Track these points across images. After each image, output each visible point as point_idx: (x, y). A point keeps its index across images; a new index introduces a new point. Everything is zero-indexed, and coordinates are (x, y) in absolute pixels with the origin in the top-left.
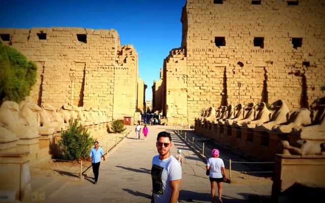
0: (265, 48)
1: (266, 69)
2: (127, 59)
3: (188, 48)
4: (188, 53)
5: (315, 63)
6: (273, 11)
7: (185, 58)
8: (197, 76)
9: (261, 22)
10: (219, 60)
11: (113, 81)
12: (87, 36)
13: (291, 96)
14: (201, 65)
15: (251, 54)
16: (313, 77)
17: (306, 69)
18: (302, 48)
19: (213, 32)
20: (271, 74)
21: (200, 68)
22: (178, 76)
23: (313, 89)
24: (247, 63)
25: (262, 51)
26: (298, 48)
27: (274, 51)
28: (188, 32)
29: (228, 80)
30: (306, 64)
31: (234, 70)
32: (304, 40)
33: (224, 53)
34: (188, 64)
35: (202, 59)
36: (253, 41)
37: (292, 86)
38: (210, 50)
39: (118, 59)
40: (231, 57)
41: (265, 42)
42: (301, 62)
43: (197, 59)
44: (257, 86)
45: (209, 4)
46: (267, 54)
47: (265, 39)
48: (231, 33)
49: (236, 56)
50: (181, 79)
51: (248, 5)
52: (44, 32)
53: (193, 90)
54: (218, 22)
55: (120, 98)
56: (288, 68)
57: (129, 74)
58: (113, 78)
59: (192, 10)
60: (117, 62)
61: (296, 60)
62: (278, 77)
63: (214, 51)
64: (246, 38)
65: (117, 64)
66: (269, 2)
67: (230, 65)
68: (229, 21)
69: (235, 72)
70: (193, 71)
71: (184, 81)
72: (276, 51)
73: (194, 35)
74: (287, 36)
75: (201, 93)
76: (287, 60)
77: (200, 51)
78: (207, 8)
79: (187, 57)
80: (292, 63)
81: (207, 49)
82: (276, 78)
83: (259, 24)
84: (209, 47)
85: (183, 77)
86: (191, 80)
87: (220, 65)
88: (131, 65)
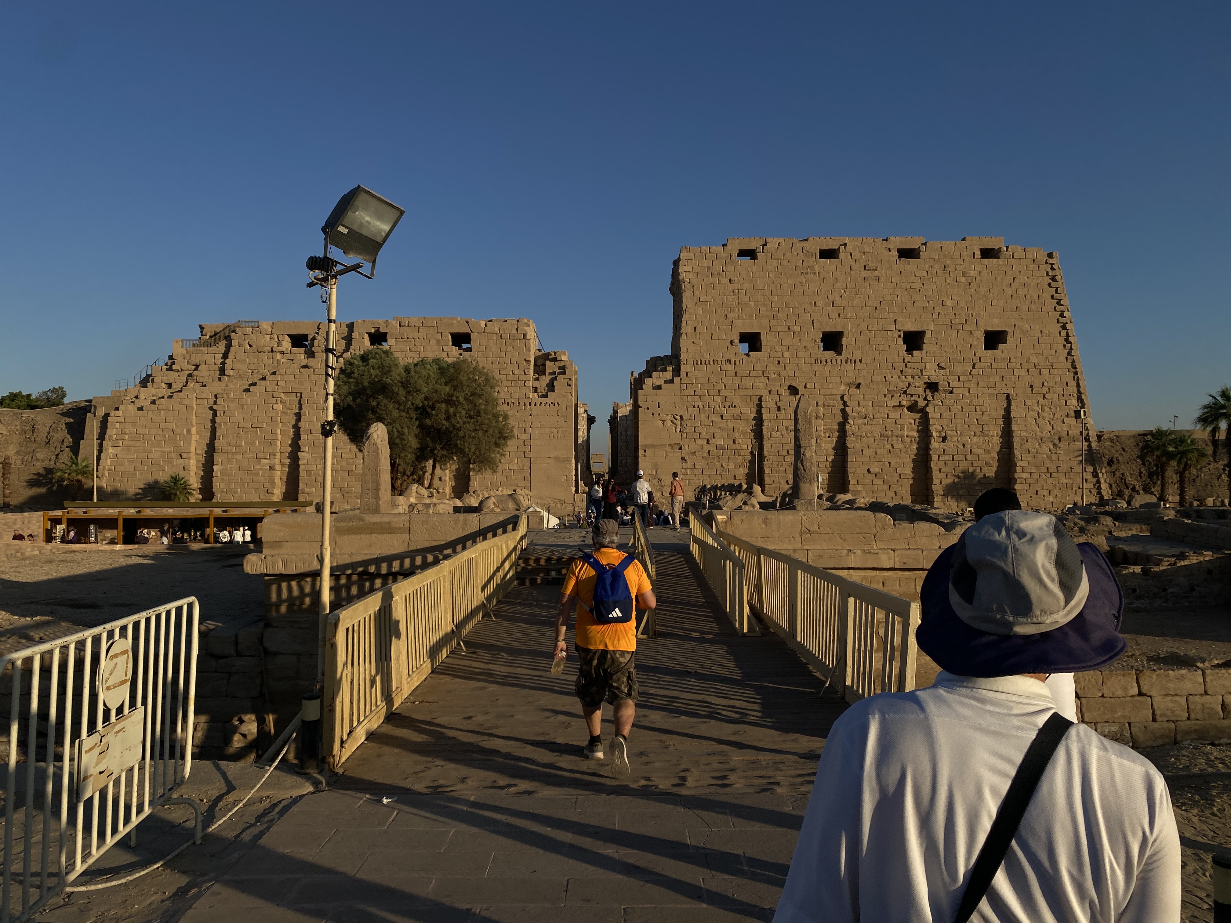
0: (844, 357)
1: (845, 398)
2: (555, 383)
3: (683, 357)
4: (683, 368)
5: (949, 383)
6: (864, 274)
7: (677, 380)
8: (702, 417)
9: (838, 298)
10: (748, 382)
11: (528, 431)
12: (473, 336)
13: (897, 456)
14: (711, 392)
15: (817, 367)
16: (944, 415)
17: (929, 397)
18: (924, 352)
19: (738, 323)
20: (857, 409)
21: (707, 399)
22: (663, 416)
23: (944, 439)
24: (805, 387)
25: (839, 361)
26: (916, 353)
27: (863, 361)
28: (684, 324)
29: (766, 423)
30: (933, 387)
31: (779, 404)
32: (928, 334)
33: (758, 367)
34: (686, 392)
35: (713, 380)
36: (819, 340)
37: (900, 433)
39: (536, 384)
40: (772, 376)
41: (844, 341)
42: (920, 383)
43: (702, 380)
44: (827, 435)
45: (728, 260)
46: (850, 367)
47: (846, 334)
48: (774, 322)
49: (783, 374)
50: (669, 423)
51: (812, 261)
52: (381, 330)
53: (693, 447)
54: (746, 299)
55: (545, 465)
56: (892, 396)
57: (562, 416)
58: (528, 425)
59: (691, 275)
60: (536, 390)
61: (910, 379)
62: (871, 416)
63: (737, 362)
64: (804, 334)
65: (536, 394)
66: (857, 254)
67: (770, 392)
68: (770, 297)
69: (782, 408)
70: (694, 407)
71: (676, 428)
72: (868, 361)
73: (695, 328)
74: (893, 327)
75: (709, 451)
76: (891, 380)
77: (707, 362)
78: (723, 271)
79: (681, 376)
80: (903, 385)
81: (723, 360)
82: (865, 418)
83: (833, 303)
84: (727, 356)
85: (673, 419)
86: (689, 425)
87: (750, 393)
88: (566, 396)
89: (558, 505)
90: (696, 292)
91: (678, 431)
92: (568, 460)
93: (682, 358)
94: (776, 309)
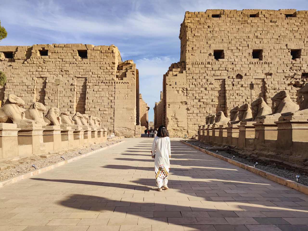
0: (263, 61)
1: (265, 80)
2: (127, 73)
4: (187, 66)
6: (271, 24)
7: (184, 72)
8: (197, 89)
9: (259, 35)
10: (218, 73)
11: (113, 95)
12: (89, 51)
14: (201, 77)
15: (250, 66)
17: (305, 80)
18: (301, 59)
19: (213, 45)
20: (271, 85)
21: (199, 81)
22: (178, 89)
24: (246, 75)
25: (261, 63)
26: (297, 59)
27: (273, 63)
28: (187, 46)
29: (227, 92)
30: (306, 75)
31: (233, 83)
32: (302, 51)
33: (223, 66)
34: (189, 78)
35: (202, 72)
36: (251, 53)
38: (209, 63)
39: (118, 74)
40: (230, 70)
41: (263, 54)
42: (300, 73)
43: (197, 72)
45: (207, 18)
46: (266, 66)
47: (264, 51)
48: (230, 45)
49: (235, 69)
50: (180, 92)
51: (246, 18)
52: (45, 49)
53: (193, 103)
54: (217, 35)
55: (121, 112)
56: (287, 79)
57: (130, 88)
58: (113, 92)
59: (190, 24)
60: (117, 76)
61: (295, 71)
62: (278, 89)
63: (213, 64)
64: (244, 51)
65: (118, 79)
66: (267, 15)
67: (229, 77)
68: (228, 34)
69: (235, 85)
70: (192, 84)
71: (184, 94)
72: (275, 63)
73: (193, 48)
74: (286, 48)
75: (200, 105)
76: (286, 72)
77: (199, 64)
78: (205, 22)
79: (187, 70)
80: (291, 74)
81: (206, 62)
82: (275, 89)
83: (257, 36)
84: (208, 61)
85: (182, 90)
86: (190, 93)
87: (219, 78)
88: (132, 80)
89: (127, 131)
90: (193, 32)
91: (185, 95)
92: (132, 109)
93: (187, 61)
94: (231, 39)
